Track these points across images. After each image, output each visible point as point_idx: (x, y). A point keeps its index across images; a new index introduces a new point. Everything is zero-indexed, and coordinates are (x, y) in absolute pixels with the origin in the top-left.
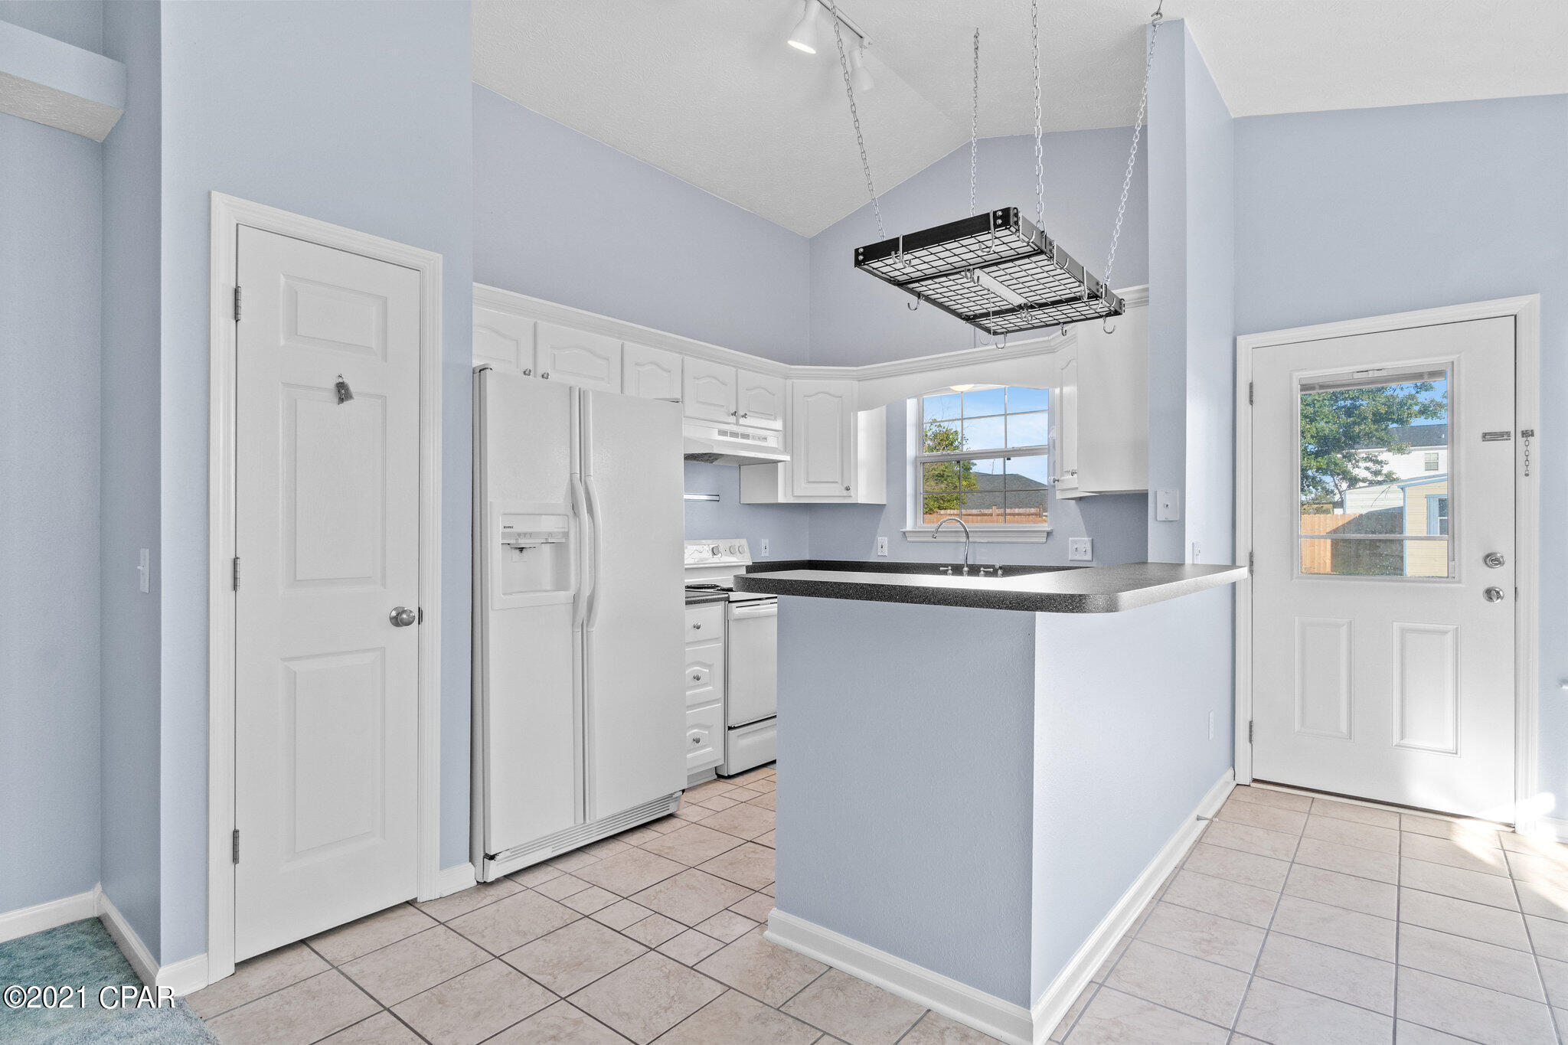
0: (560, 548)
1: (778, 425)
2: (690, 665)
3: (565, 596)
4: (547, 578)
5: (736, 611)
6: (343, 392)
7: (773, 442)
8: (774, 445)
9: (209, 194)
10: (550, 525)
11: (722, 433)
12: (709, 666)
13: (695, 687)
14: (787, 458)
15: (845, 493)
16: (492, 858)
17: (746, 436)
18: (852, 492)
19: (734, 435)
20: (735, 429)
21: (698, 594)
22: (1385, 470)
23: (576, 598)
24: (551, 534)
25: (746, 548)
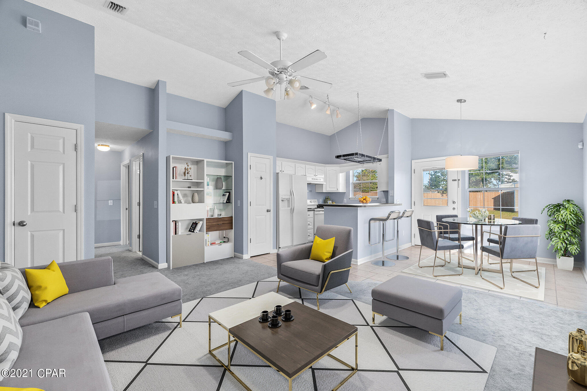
0: (288, 200)
1: (323, 176)
2: (308, 222)
3: (290, 208)
4: (286, 205)
5: (316, 213)
6: (261, 178)
7: (322, 180)
8: (322, 181)
9: (248, 153)
10: (288, 197)
11: (312, 179)
12: (311, 222)
13: (309, 226)
14: (325, 183)
15: (337, 190)
16: (280, 248)
17: (317, 179)
18: (338, 190)
19: (315, 179)
20: (315, 178)
21: (310, 210)
22: (512, 178)
23: (291, 209)
24: (287, 198)
25: (317, 201)
